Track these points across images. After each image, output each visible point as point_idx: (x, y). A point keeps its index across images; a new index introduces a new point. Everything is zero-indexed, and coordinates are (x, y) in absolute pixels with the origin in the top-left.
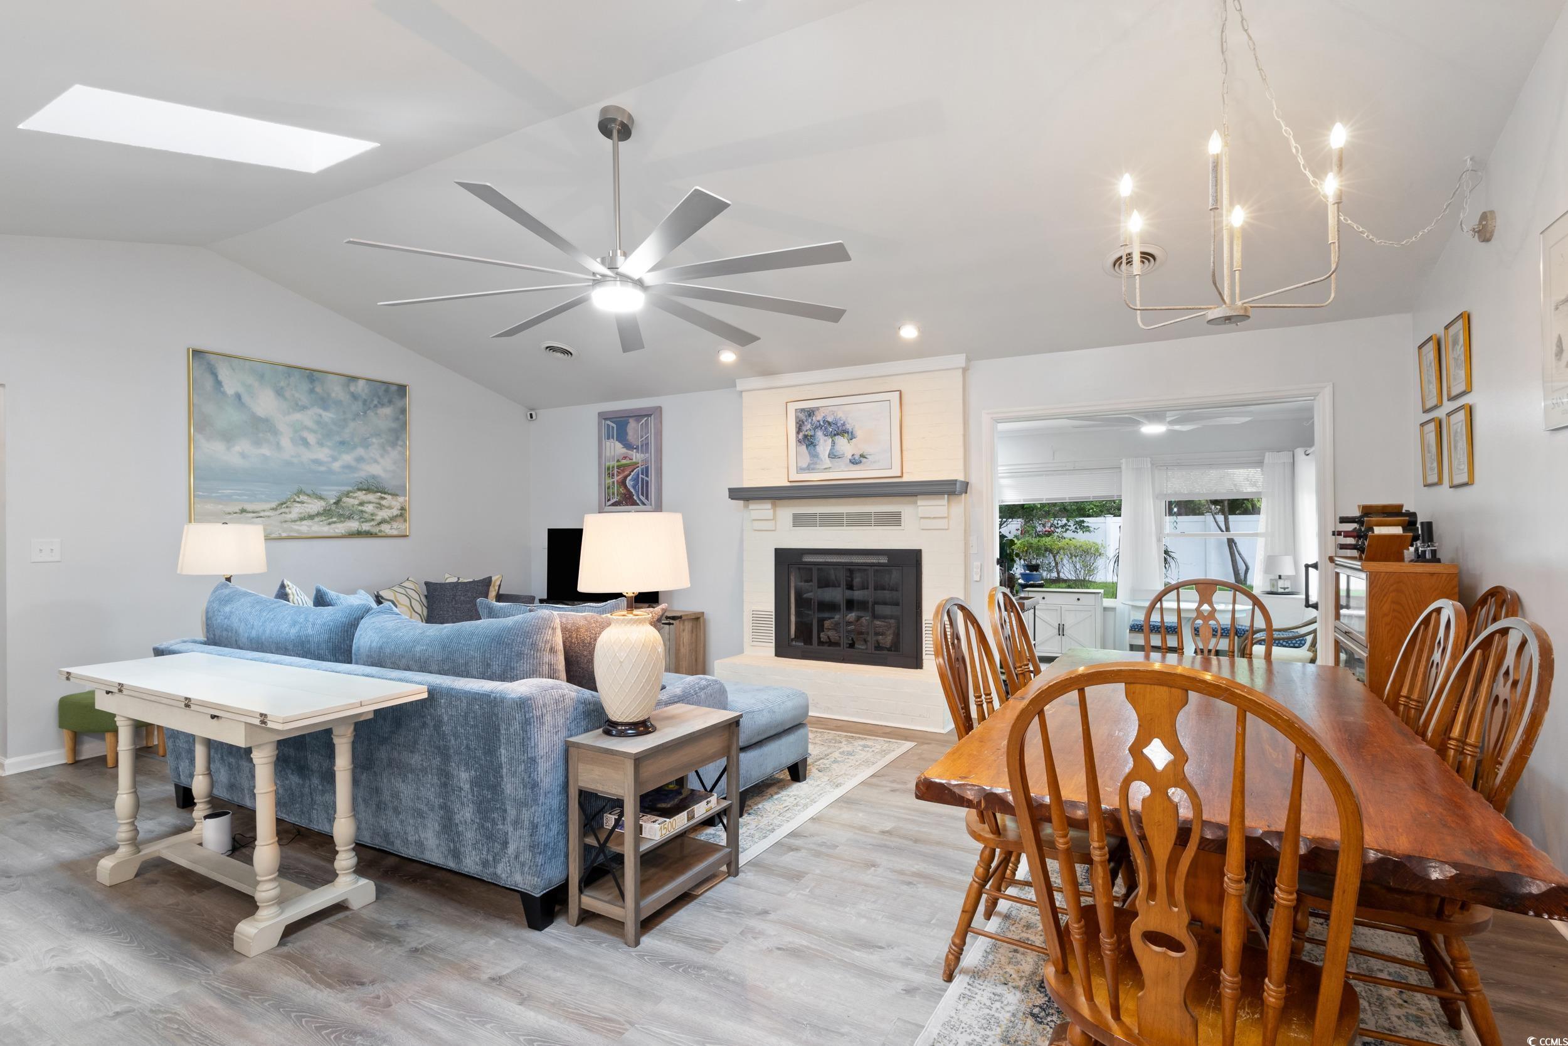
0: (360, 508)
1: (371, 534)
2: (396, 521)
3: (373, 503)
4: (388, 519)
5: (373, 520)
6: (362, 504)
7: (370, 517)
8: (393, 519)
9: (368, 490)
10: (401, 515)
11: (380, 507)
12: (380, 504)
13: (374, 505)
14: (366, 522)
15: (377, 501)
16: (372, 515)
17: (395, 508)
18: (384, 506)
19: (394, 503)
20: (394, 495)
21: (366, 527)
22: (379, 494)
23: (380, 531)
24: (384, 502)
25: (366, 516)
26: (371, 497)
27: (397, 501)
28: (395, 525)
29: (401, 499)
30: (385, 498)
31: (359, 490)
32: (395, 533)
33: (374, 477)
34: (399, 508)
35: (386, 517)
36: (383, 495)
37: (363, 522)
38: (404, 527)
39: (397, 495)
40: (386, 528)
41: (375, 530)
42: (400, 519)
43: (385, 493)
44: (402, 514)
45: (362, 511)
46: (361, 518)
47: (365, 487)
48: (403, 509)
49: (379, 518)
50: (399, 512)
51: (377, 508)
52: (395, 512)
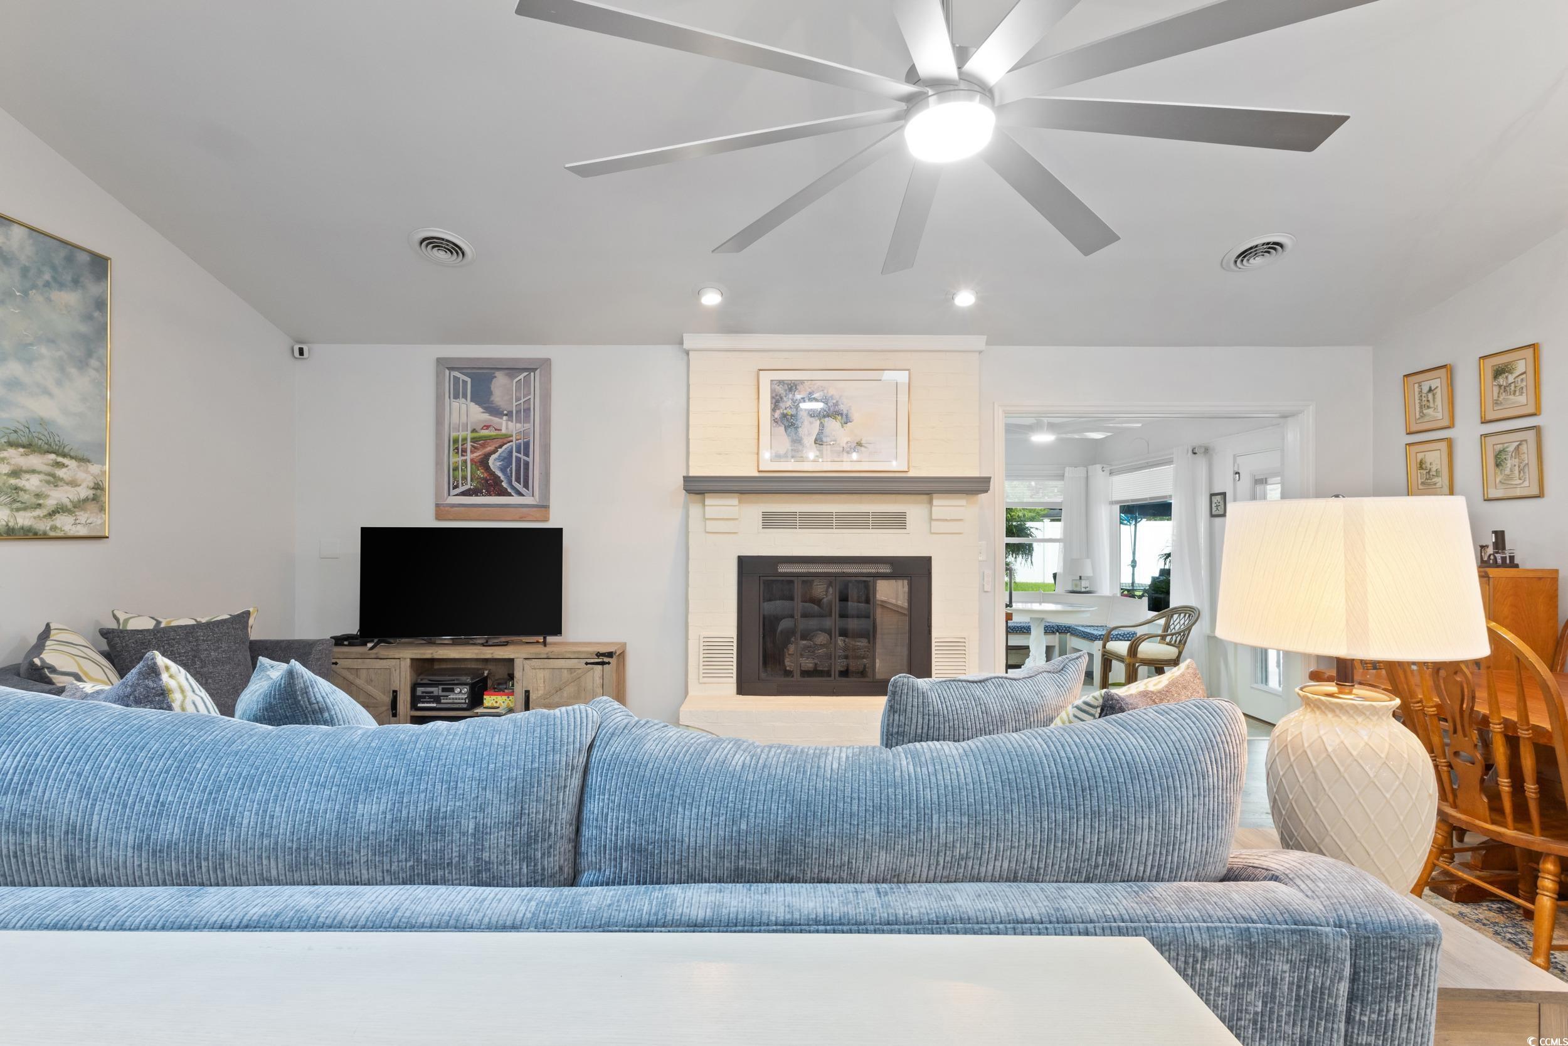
0: (13, 481)
1: (36, 534)
2: (84, 510)
3: (39, 473)
4: (70, 506)
5: (40, 505)
6: (16, 473)
7: (34, 500)
8: (80, 505)
9: (30, 447)
10: (95, 499)
11: (54, 481)
12: (53, 475)
13: (42, 477)
14: (25, 509)
15: (48, 469)
16: (38, 496)
17: (84, 485)
18: (62, 480)
19: (81, 475)
20: (82, 460)
21: (24, 519)
22: (53, 456)
23: (53, 528)
24: (61, 473)
25: (24, 497)
26: (35, 461)
27: (87, 472)
28: (83, 517)
29: (94, 469)
30: (63, 465)
31: (11, 444)
32: (82, 531)
33: (42, 422)
34: (92, 485)
35: (66, 501)
36: (60, 459)
37: (18, 510)
38: (99, 522)
39: (89, 461)
40: (65, 523)
41: (43, 526)
42: (92, 506)
43: (64, 455)
44: (96, 497)
45: (17, 489)
46: (15, 501)
47: (24, 440)
48: (98, 487)
49: (51, 503)
50: (90, 493)
51: (48, 482)
52: (84, 492)
